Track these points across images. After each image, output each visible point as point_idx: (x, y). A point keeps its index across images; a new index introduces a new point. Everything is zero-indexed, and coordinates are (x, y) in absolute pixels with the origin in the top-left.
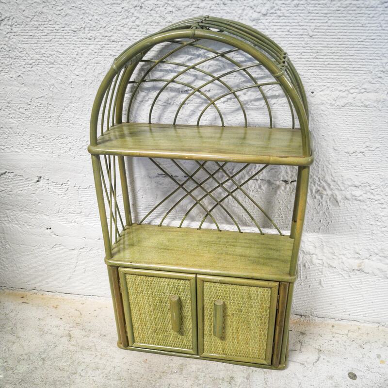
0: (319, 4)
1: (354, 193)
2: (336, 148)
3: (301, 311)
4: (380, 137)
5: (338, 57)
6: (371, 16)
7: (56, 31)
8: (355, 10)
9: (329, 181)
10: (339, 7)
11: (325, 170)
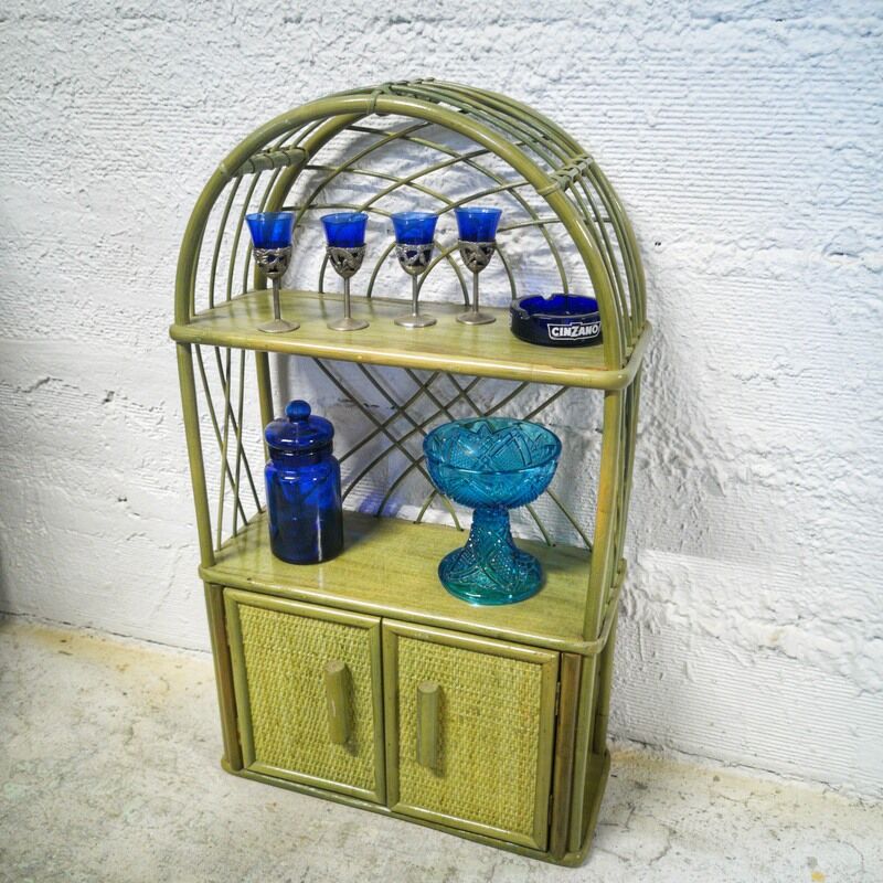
0: (669, 59)
1: (755, 468)
2: (713, 365)
3: (644, 733)
4: (808, 347)
5: (710, 171)
6: (782, 83)
7: (153, 106)
8: (746, 72)
9: (699, 437)
10: (712, 65)
11: (690, 411)
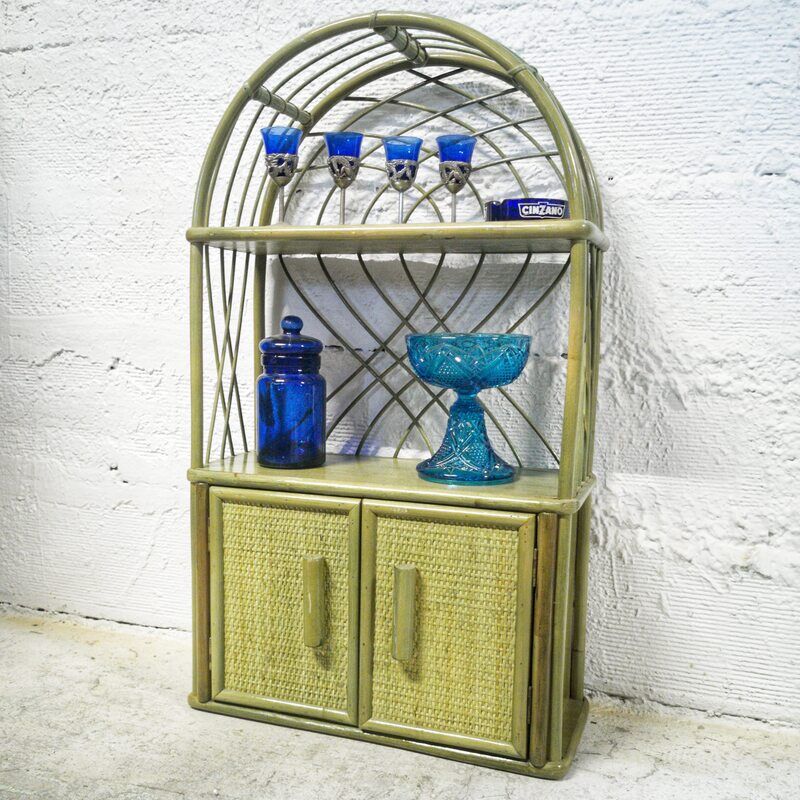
0: (612, 26)
1: (713, 378)
2: (666, 282)
3: (622, 684)
4: (750, 257)
5: (653, 112)
6: (706, 37)
8: (676, 30)
9: (659, 352)
10: (648, 27)
11: (648, 328)
